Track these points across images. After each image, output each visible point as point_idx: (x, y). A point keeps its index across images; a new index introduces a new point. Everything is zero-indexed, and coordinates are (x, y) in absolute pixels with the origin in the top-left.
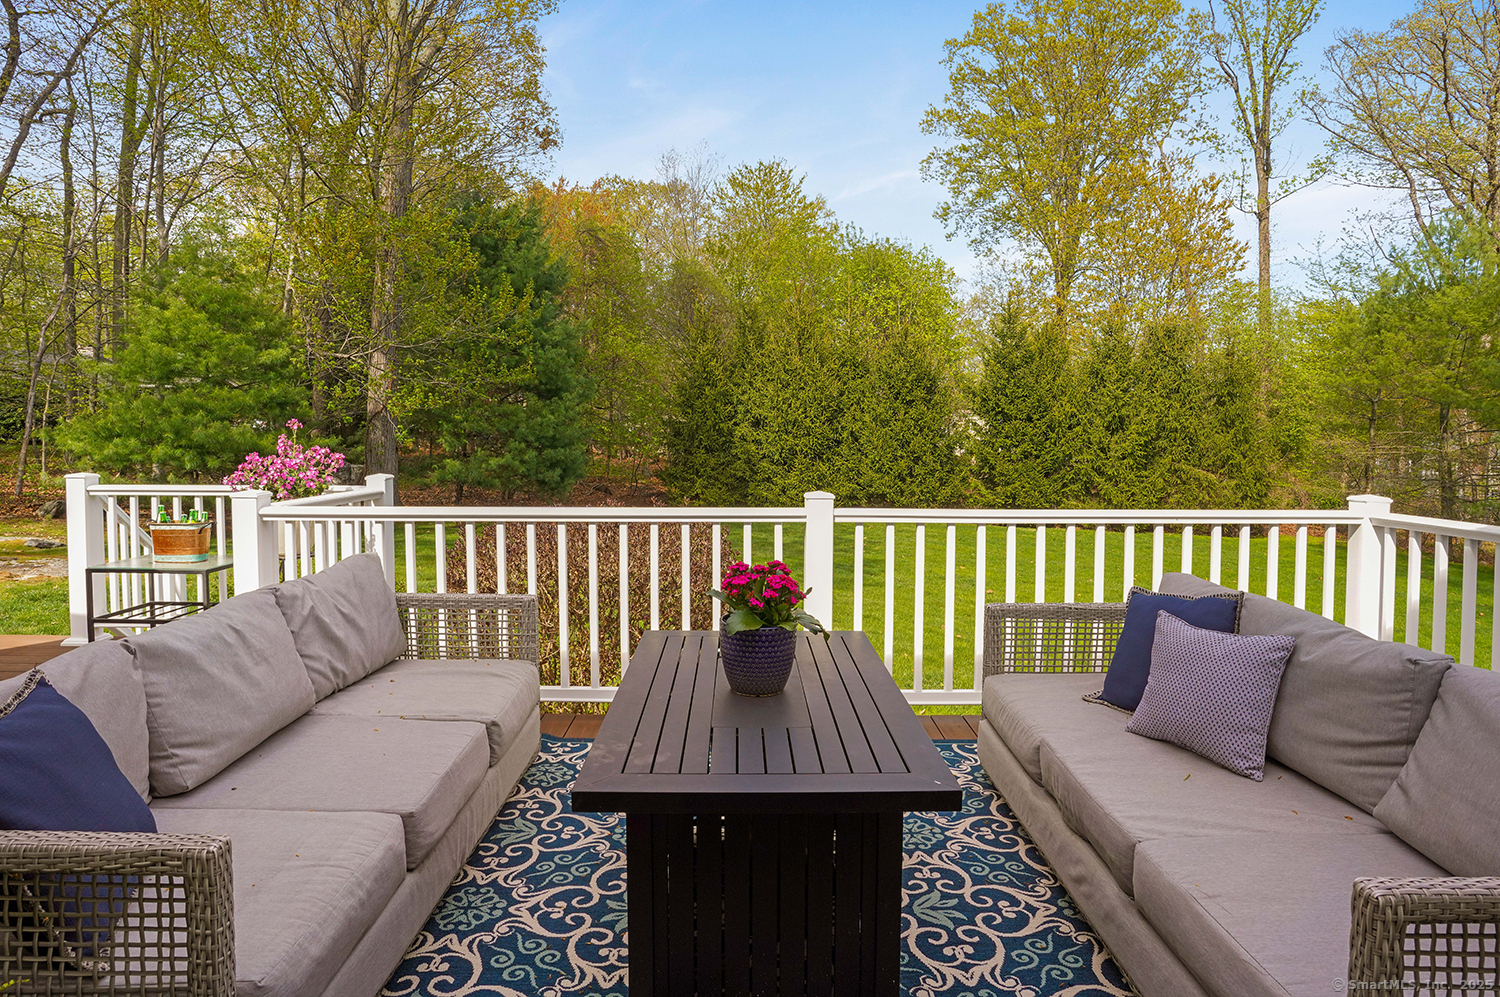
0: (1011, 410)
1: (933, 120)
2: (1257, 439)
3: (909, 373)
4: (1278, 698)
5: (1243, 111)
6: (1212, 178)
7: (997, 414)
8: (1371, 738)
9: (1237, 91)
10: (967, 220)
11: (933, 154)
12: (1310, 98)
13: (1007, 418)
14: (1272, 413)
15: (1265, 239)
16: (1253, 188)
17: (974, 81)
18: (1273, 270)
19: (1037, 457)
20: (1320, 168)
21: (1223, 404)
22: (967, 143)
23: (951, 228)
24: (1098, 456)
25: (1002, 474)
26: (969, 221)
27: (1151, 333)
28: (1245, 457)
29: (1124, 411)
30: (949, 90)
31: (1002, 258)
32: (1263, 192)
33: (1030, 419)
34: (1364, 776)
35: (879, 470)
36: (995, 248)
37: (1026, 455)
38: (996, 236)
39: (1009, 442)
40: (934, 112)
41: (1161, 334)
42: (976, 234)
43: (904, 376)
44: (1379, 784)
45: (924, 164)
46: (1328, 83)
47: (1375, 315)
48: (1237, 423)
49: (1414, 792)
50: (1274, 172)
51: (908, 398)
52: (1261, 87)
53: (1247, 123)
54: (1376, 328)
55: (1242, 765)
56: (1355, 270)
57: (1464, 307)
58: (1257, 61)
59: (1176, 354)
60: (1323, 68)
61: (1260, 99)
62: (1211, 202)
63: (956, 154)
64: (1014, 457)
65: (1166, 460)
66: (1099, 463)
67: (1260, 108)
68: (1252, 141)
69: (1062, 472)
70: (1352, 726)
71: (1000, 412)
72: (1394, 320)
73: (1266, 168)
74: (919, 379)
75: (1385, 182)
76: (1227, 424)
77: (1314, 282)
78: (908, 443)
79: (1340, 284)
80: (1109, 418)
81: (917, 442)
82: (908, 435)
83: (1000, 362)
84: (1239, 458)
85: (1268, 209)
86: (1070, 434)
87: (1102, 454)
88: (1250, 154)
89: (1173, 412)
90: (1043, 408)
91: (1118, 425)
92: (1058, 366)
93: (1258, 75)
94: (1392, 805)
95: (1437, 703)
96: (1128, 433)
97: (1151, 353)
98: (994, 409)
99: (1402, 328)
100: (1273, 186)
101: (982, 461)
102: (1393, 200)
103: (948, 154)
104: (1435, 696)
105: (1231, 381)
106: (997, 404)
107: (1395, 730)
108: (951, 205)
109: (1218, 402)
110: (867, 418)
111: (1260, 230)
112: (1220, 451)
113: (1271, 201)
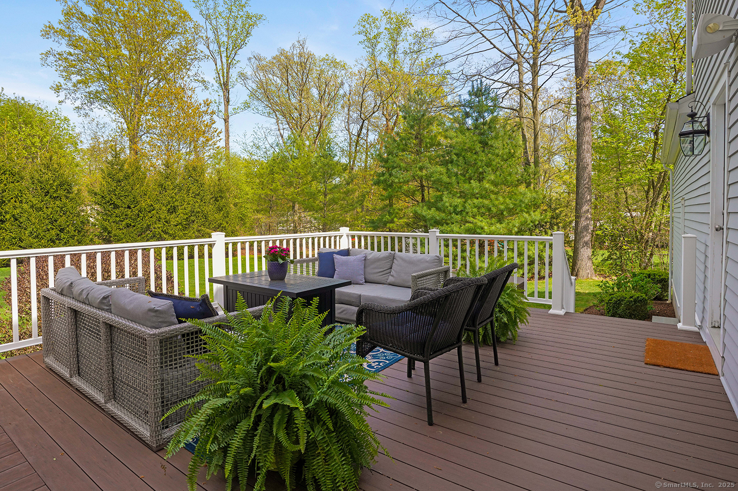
0: (118, 202)
1: (48, 31)
2: (231, 215)
3: (54, 181)
4: (365, 268)
5: (218, 74)
6: (207, 100)
7: (111, 204)
8: (383, 270)
9: (216, 65)
10: (73, 95)
11: (50, 52)
12: (242, 76)
13: (116, 207)
14: (235, 205)
15: (227, 131)
16: (222, 108)
17: (79, 19)
18: (231, 144)
19: (134, 226)
20: (247, 105)
21: (218, 201)
22: (72, 51)
23: (62, 98)
24: (164, 225)
25: (115, 236)
26: (74, 96)
27: (186, 168)
28: (227, 224)
29: (176, 204)
30: (62, 18)
31: (96, 120)
32: (226, 110)
33: (129, 207)
34: (384, 277)
35: (37, 237)
36: (90, 113)
37: (128, 226)
38: (91, 107)
39: (118, 219)
40: (51, 27)
41: (191, 169)
42: (78, 103)
43: (52, 182)
44: (386, 278)
45: (43, 56)
46: (249, 72)
47: (272, 167)
48: (224, 209)
49: (395, 275)
50: (231, 103)
51: (54, 195)
52: (225, 66)
53: (220, 80)
54: (272, 172)
55: (361, 282)
56: (258, 148)
57: (299, 168)
58: (224, 55)
59: (198, 178)
60: (247, 65)
61: (225, 71)
62: (207, 111)
63: (65, 55)
64: (121, 227)
65: (195, 226)
66: (165, 228)
67: (225, 75)
68: (222, 88)
69: (146, 233)
70: (381, 268)
71: (113, 203)
72: (278, 170)
73: (227, 101)
74: (61, 185)
75: (266, 114)
76: (220, 210)
77: (244, 151)
78: (56, 221)
79: (253, 153)
80: (169, 207)
81: (62, 220)
82: (56, 216)
83: (110, 178)
84: (225, 224)
85: (228, 118)
86: (150, 215)
87: (166, 224)
88: (221, 93)
89: (197, 204)
90: (135, 202)
91: (173, 210)
92: (142, 180)
93: (224, 60)
94: (391, 279)
95: (394, 260)
96: (178, 214)
97: (187, 177)
98: (109, 202)
99: (281, 173)
100: (230, 108)
101: (103, 229)
102: (270, 123)
103: (59, 54)
104: (394, 258)
105: (221, 191)
106: (111, 199)
107: (388, 266)
108: (62, 84)
109: (216, 200)
110: (25, 206)
111: (225, 127)
112: (217, 221)
113: (230, 115)
